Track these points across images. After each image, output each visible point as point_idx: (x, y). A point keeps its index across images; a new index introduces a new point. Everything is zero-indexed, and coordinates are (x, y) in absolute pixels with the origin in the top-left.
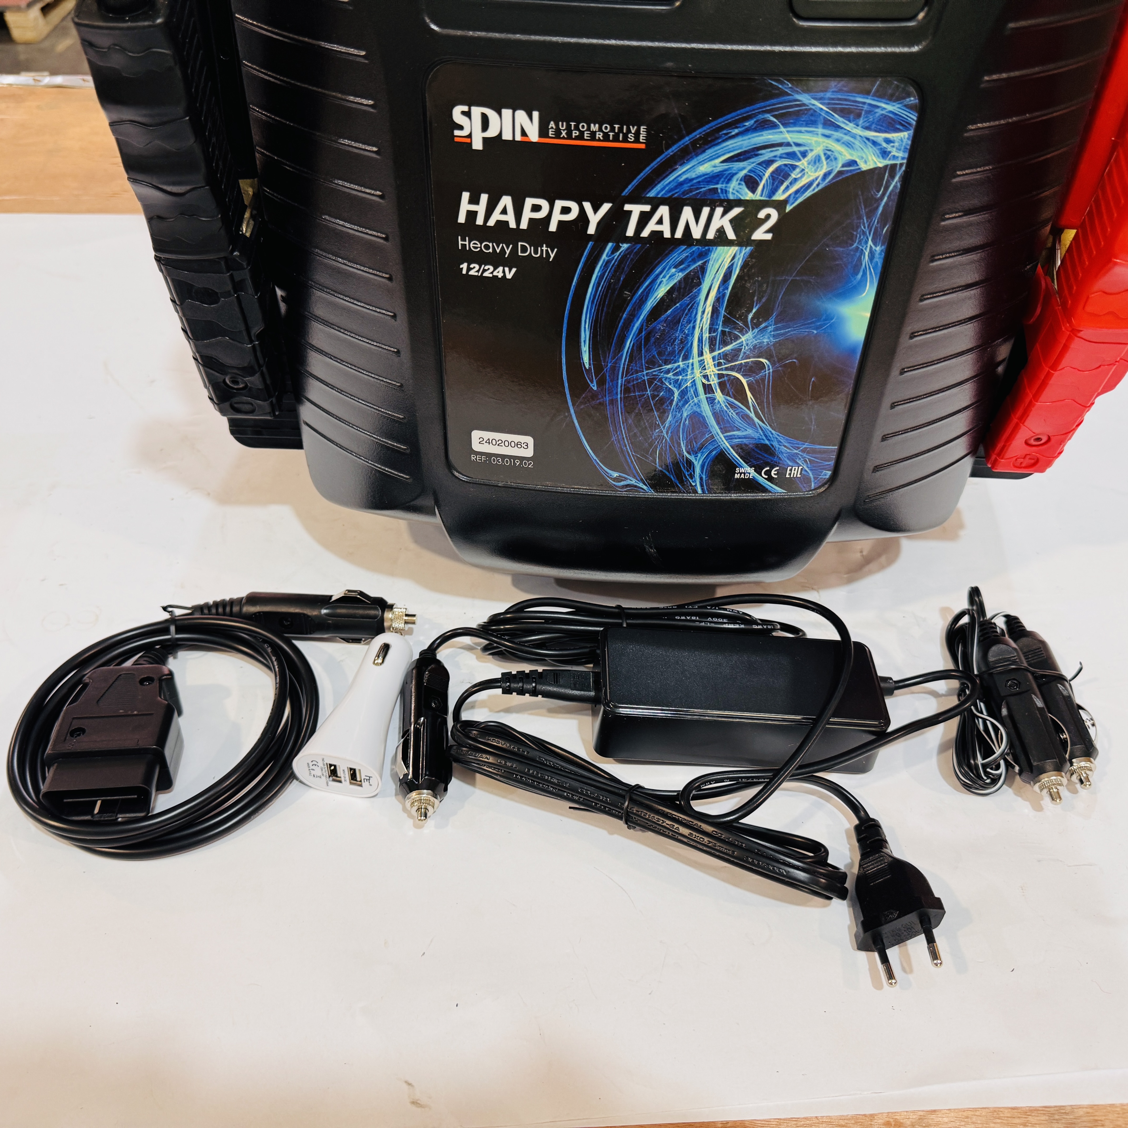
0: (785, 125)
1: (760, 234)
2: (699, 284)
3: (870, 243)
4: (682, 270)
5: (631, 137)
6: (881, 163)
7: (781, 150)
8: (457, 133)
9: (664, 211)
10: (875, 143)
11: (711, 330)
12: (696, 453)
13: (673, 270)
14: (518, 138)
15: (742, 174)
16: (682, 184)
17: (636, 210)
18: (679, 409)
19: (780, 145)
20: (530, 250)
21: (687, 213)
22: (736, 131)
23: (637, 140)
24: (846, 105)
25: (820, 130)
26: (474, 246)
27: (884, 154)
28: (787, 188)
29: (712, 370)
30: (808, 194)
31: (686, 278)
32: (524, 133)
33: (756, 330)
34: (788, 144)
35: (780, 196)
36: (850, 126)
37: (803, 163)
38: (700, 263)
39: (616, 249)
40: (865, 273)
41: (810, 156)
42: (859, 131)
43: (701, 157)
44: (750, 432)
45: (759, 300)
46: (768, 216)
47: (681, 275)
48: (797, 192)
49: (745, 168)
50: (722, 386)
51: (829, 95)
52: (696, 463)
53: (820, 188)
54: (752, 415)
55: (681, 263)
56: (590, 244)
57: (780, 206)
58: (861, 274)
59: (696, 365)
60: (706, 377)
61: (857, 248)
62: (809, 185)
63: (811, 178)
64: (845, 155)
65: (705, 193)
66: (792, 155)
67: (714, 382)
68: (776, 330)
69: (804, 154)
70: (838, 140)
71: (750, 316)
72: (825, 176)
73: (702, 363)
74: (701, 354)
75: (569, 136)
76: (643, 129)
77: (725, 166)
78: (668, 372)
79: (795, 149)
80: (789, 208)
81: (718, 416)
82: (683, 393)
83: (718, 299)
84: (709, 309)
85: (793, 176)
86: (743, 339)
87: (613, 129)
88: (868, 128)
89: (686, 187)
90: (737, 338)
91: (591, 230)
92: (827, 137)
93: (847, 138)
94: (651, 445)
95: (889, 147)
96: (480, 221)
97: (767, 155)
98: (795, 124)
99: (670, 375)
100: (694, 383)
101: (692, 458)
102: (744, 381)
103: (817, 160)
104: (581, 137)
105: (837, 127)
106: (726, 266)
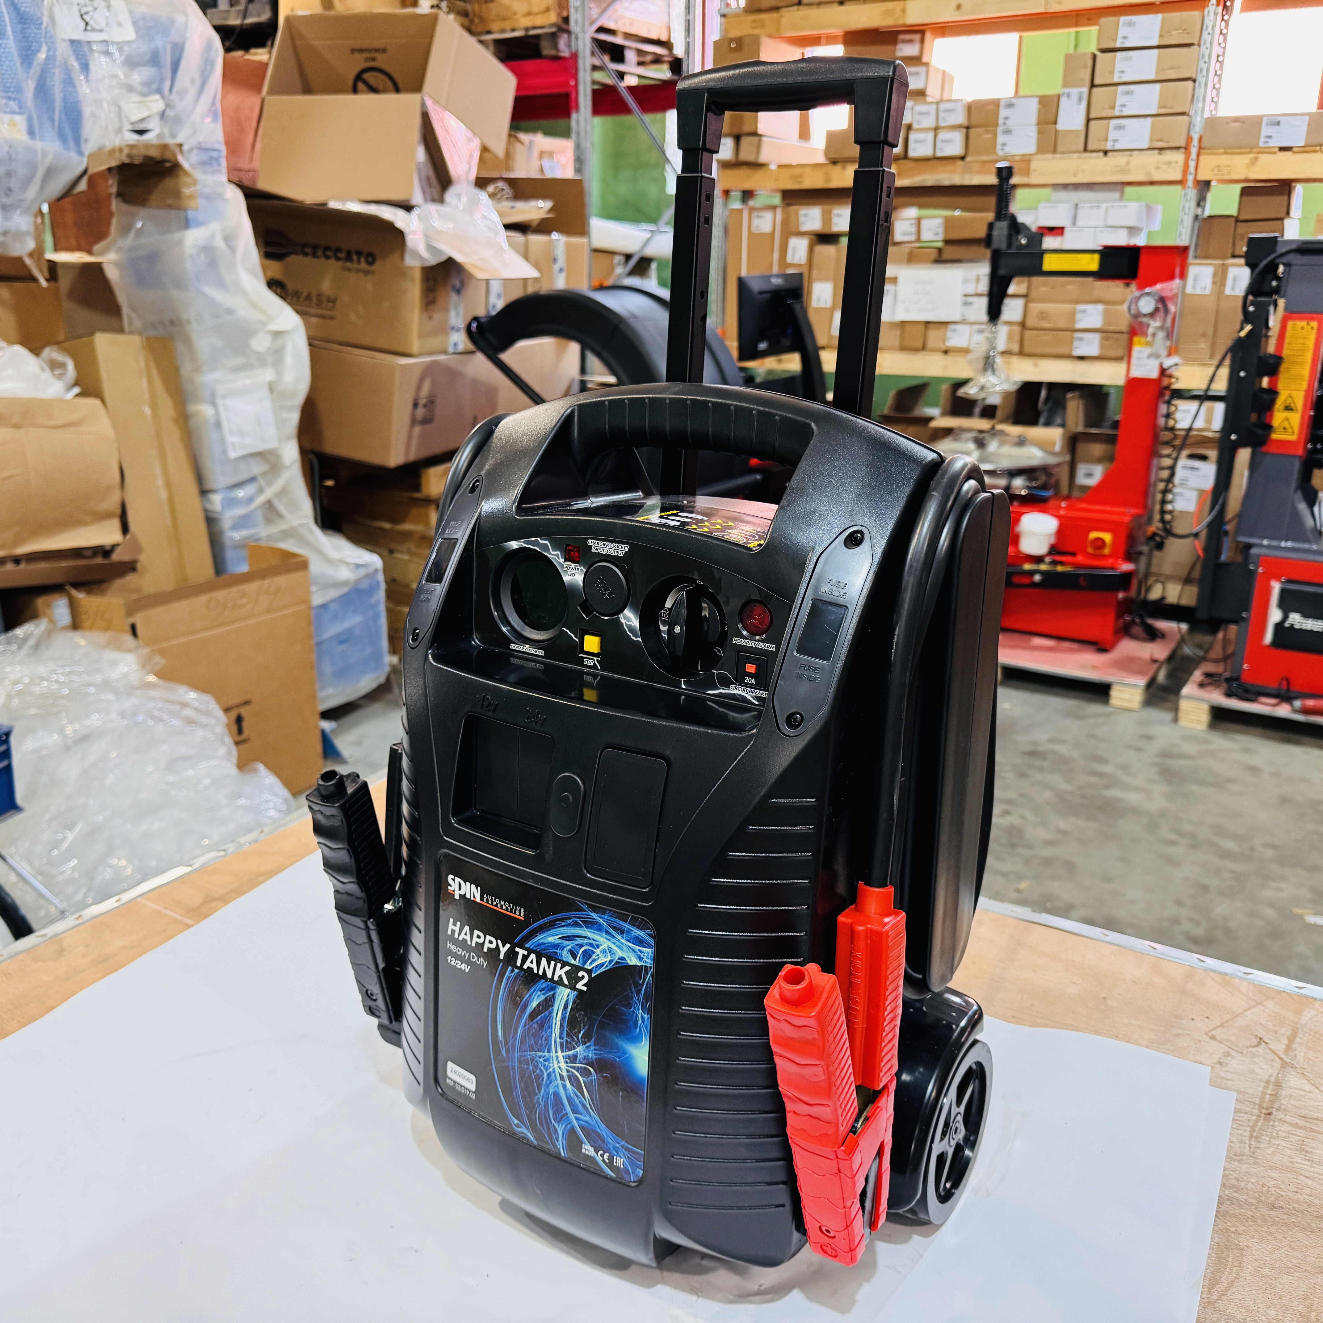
0: (587, 927)
1: (580, 986)
2: (552, 1006)
3: (640, 1011)
4: (544, 994)
5: (517, 912)
6: (639, 964)
7: (586, 941)
8: (449, 888)
9: (533, 956)
10: (634, 950)
11: (561, 1038)
12: (559, 1122)
13: (539, 993)
14: (472, 898)
15: (569, 947)
16: (540, 944)
17: (521, 952)
18: (548, 1086)
19: (585, 937)
20: (476, 958)
21: (544, 961)
22: (563, 924)
23: (520, 915)
24: (615, 925)
25: (604, 935)
26: (454, 948)
27: (640, 958)
28: (591, 963)
29: (563, 1065)
30: (602, 970)
31: (546, 999)
32: (474, 897)
33: (584, 1046)
34: (589, 938)
35: (588, 966)
36: (619, 937)
37: (598, 951)
38: (552, 993)
39: (512, 971)
40: (640, 1030)
41: (601, 948)
42: (623, 941)
43: (549, 933)
44: (587, 1118)
45: (584, 1026)
46: (583, 977)
47: (543, 997)
48: (597, 966)
49: (570, 945)
50: (569, 1077)
51: (606, 917)
52: (559, 1130)
53: (608, 968)
54: (588, 1106)
55: (543, 989)
56: (501, 964)
57: (589, 972)
58: (638, 1029)
59: (554, 1058)
60: (560, 1068)
61: (634, 1012)
62: (602, 965)
63: (603, 961)
64: (619, 954)
65: (552, 953)
66: (591, 945)
67: (565, 1074)
68: (595, 1050)
69: (598, 946)
70: (614, 943)
71: (580, 1035)
72: (610, 962)
73: (557, 1057)
74: (556, 1052)
75: (492, 904)
76: (522, 909)
77: (560, 941)
78: (540, 1058)
79: (592, 942)
80: (593, 975)
81: (569, 1099)
82: (549, 1075)
83: (563, 1019)
84: (558, 1023)
85: (594, 957)
86: (578, 1049)
87: (510, 906)
88: (629, 941)
89: (543, 947)
90: (574, 1048)
91: (502, 957)
92: (609, 940)
93: (618, 943)
94: (534, 1106)
95: (642, 955)
96: (456, 936)
97: (579, 941)
98: (591, 928)
99: (541, 1060)
100: (554, 1071)
101: (556, 1125)
102: (581, 1079)
103: (604, 951)
104: (496, 906)
105: (613, 936)
106: (565, 999)
